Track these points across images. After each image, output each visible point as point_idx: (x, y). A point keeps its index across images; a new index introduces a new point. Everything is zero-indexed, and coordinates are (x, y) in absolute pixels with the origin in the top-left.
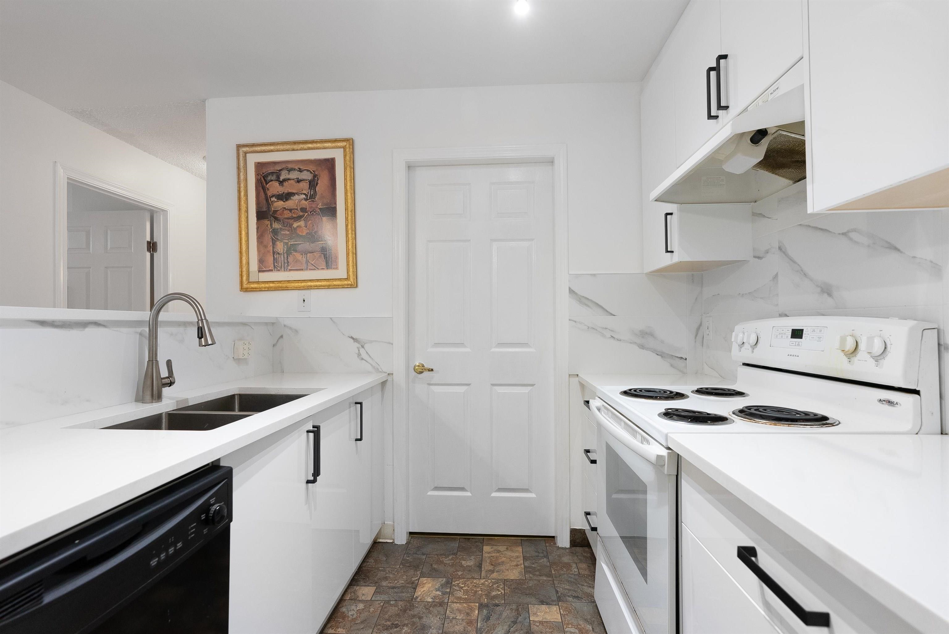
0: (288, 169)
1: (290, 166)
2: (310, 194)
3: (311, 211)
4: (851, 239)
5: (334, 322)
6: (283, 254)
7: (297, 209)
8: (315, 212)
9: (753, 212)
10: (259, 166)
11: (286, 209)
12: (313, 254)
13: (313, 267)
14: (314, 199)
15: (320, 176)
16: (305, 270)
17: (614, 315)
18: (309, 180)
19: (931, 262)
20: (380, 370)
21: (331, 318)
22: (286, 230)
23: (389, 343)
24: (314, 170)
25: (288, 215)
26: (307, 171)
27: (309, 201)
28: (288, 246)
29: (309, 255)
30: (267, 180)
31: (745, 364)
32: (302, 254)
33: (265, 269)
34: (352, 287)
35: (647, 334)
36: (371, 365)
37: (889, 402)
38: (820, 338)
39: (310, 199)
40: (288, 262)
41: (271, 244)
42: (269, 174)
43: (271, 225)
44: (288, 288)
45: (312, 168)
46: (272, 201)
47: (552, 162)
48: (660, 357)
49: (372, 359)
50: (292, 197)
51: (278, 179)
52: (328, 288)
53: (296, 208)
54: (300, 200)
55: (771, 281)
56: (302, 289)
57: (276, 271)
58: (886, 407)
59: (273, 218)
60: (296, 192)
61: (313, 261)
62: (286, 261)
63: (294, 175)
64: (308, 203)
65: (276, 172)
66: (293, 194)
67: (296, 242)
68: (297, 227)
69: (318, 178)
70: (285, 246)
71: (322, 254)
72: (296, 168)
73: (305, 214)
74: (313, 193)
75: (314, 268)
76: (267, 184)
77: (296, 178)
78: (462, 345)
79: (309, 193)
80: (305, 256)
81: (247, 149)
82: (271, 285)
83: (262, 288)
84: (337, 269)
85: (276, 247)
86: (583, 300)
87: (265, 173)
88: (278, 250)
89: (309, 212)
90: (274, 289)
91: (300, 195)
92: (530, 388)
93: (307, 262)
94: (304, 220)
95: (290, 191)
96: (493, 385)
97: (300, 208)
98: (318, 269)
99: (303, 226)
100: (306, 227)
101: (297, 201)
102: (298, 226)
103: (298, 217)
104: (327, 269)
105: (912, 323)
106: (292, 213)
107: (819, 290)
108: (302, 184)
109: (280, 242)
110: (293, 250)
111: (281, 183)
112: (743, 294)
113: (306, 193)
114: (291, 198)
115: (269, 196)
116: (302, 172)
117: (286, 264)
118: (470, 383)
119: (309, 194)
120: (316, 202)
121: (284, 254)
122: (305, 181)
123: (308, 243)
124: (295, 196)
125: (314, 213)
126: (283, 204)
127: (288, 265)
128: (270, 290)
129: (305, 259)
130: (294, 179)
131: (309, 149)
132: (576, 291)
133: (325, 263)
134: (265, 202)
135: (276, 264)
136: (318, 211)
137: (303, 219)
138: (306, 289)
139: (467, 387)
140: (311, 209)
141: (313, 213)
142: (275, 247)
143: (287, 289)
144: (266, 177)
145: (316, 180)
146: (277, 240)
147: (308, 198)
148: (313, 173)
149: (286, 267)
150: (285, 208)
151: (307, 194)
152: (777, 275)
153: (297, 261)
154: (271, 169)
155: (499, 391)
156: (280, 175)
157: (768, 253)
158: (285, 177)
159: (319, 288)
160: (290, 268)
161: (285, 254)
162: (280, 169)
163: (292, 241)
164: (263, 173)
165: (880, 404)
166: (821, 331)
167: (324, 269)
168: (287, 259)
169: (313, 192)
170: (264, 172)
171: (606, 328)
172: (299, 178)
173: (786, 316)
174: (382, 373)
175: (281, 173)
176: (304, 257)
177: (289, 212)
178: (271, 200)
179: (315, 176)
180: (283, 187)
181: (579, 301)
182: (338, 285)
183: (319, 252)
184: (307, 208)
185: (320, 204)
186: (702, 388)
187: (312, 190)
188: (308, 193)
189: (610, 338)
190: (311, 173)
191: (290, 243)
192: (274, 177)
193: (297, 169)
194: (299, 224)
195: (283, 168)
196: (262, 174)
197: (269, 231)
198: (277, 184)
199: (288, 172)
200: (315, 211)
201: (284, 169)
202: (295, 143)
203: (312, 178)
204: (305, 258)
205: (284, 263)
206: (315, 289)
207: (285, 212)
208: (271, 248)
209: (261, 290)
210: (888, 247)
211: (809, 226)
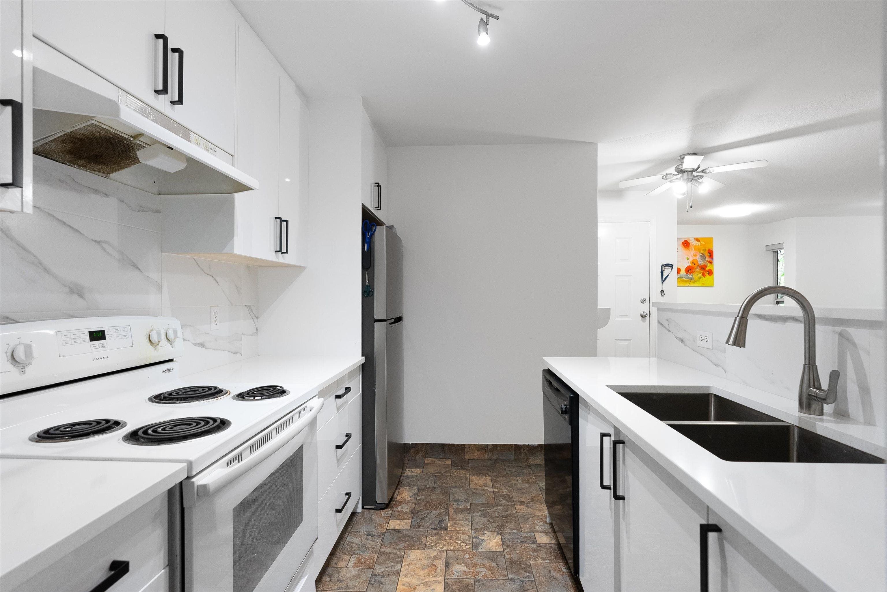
4: (104, 249)
38: (125, 335)
58: (168, 374)
107: (67, 289)
166: (124, 330)
210: (133, 266)
211: (53, 216)
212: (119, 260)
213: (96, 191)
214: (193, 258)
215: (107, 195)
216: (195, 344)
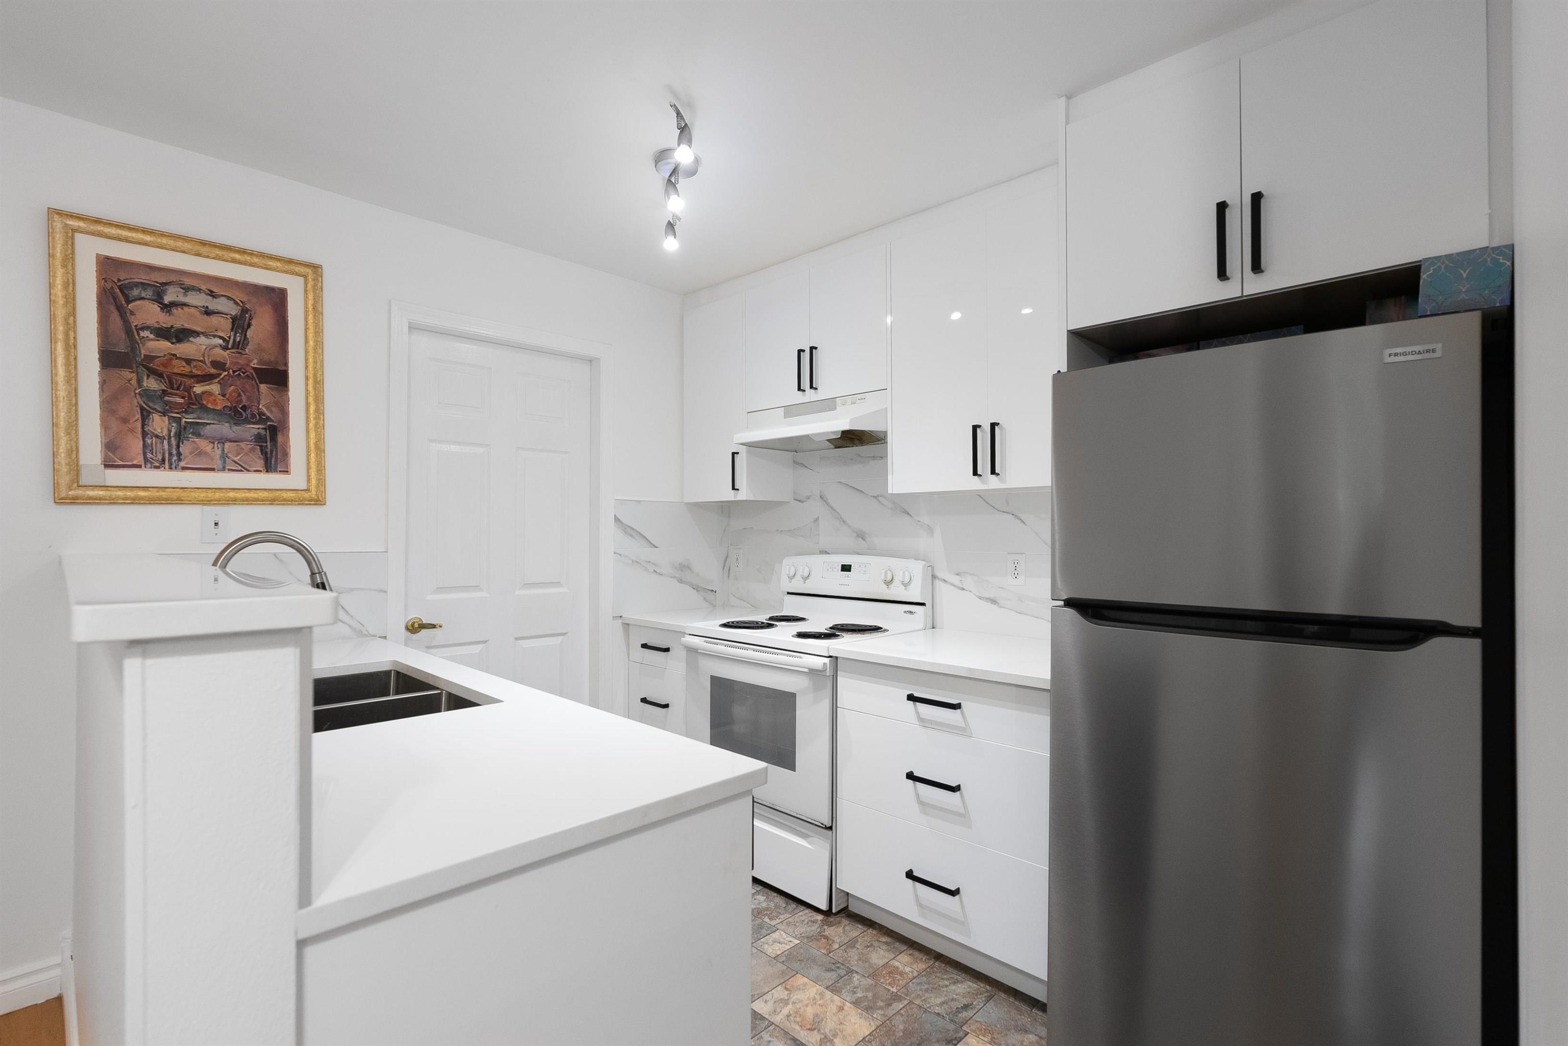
0: (183, 286)
1: (188, 281)
2: (234, 340)
3: (234, 370)
4: (879, 501)
5: (281, 561)
6: (166, 437)
7: (203, 362)
8: (244, 373)
9: (794, 461)
10: (107, 265)
11: (177, 358)
12: (237, 445)
13: (237, 467)
14: (241, 349)
15: (255, 313)
16: (218, 471)
17: (657, 547)
18: (231, 315)
19: (928, 526)
20: (364, 633)
21: (275, 555)
22: (176, 395)
23: (381, 591)
24: (242, 300)
25: (182, 368)
26: (228, 299)
27: (231, 351)
28: (180, 425)
29: (227, 445)
30: (130, 295)
31: (789, 593)
32: (213, 443)
33: (121, 463)
34: (318, 504)
35: (684, 567)
36: (349, 626)
37: (910, 612)
38: (865, 571)
39: (233, 348)
40: (179, 454)
41: (138, 416)
42: (137, 285)
43: (139, 382)
44: (182, 500)
45: (239, 296)
46: (143, 337)
47: (591, 361)
48: (695, 591)
49: (352, 616)
50: (192, 338)
51: (158, 298)
52: (270, 504)
53: (202, 359)
54: (210, 347)
55: (812, 522)
56: (215, 504)
57: (151, 468)
58: (909, 615)
59: (144, 369)
60: (202, 331)
61: (237, 457)
62: (174, 452)
63: (198, 300)
64: (229, 355)
65: (154, 286)
66: (197, 334)
67: (199, 419)
68: (203, 393)
69: (253, 315)
70: (174, 425)
71: (255, 445)
72: (204, 287)
73: (221, 372)
74: (240, 339)
75: (240, 468)
76: (128, 301)
77: (202, 305)
78: (477, 588)
79: (232, 338)
80: (219, 446)
81: (80, 225)
82: (142, 493)
83: (118, 498)
84: (286, 473)
85: (150, 424)
86: (628, 530)
87: (124, 280)
88: (155, 430)
89: (231, 371)
90: (148, 502)
91: (212, 338)
92: (561, 638)
93: (224, 457)
94: (220, 384)
95: (187, 326)
96: (517, 639)
97: (210, 360)
98: (248, 471)
99: (218, 393)
100: (224, 396)
101: (204, 347)
102: (206, 392)
103: (204, 375)
104: (267, 471)
105: (924, 562)
106: (192, 366)
107: (855, 534)
108: (214, 320)
109: (161, 416)
110: (193, 433)
111: (167, 308)
112: (782, 531)
113: (226, 337)
114: (190, 339)
115: (136, 326)
116: (216, 298)
117: (175, 458)
118: (487, 639)
119: (232, 340)
120: (246, 356)
121: (170, 437)
122: (224, 315)
123: (227, 425)
124: (198, 338)
125: (242, 374)
126: (169, 348)
127: (180, 460)
128: (136, 503)
129: (219, 452)
130: (196, 307)
131: (234, 261)
132: (621, 520)
133: (262, 462)
134: (123, 336)
135: (149, 455)
136: (251, 371)
137: (217, 380)
138: (225, 504)
139: (483, 645)
140: (235, 365)
141: (239, 374)
142: (148, 422)
143: (179, 501)
144: (126, 288)
145: (247, 319)
146: (154, 412)
147: (230, 347)
148: (241, 305)
149: (171, 461)
150: (174, 355)
151: (228, 339)
152: (817, 520)
153: (201, 453)
154: (142, 277)
155: (524, 646)
156: (164, 292)
157: (809, 498)
158: (176, 299)
159: (252, 504)
160: (186, 464)
161: (173, 439)
162: (165, 281)
163: (191, 416)
164: (119, 280)
165: (905, 614)
166: (865, 566)
167: (261, 471)
168: (178, 446)
169: (241, 337)
170: (122, 279)
171: (649, 562)
172: (209, 307)
173: (827, 553)
174: (368, 637)
175: (166, 289)
176: (218, 448)
177: (184, 364)
178: (139, 334)
179: (244, 311)
180: (169, 315)
181: (624, 531)
182: (292, 500)
183: (251, 442)
184: (226, 363)
185: (255, 361)
186: (773, 617)
187: (238, 335)
188: (230, 337)
189: (653, 572)
190: (236, 303)
191: (184, 420)
192: (149, 293)
193: (205, 290)
194: (207, 388)
195: (171, 281)
196: (116, 281)
197: (134, 392)
198: (156, 308)
199: (184, 291)
200: (244, 371)
201: (173, 283)
202: (203, 243)
203: (239, 314)
204: (220, 449)
205: (170, 454)
206: (243, 504)
207: (175, 362)
208: (139, 424)
209: (113, 502)
210: (904, 512)
211: (848, 485)
212: (892, 509)
213: (874, 458)
214: (977, 495)
215: (882, 457)
216: (980, 598)
